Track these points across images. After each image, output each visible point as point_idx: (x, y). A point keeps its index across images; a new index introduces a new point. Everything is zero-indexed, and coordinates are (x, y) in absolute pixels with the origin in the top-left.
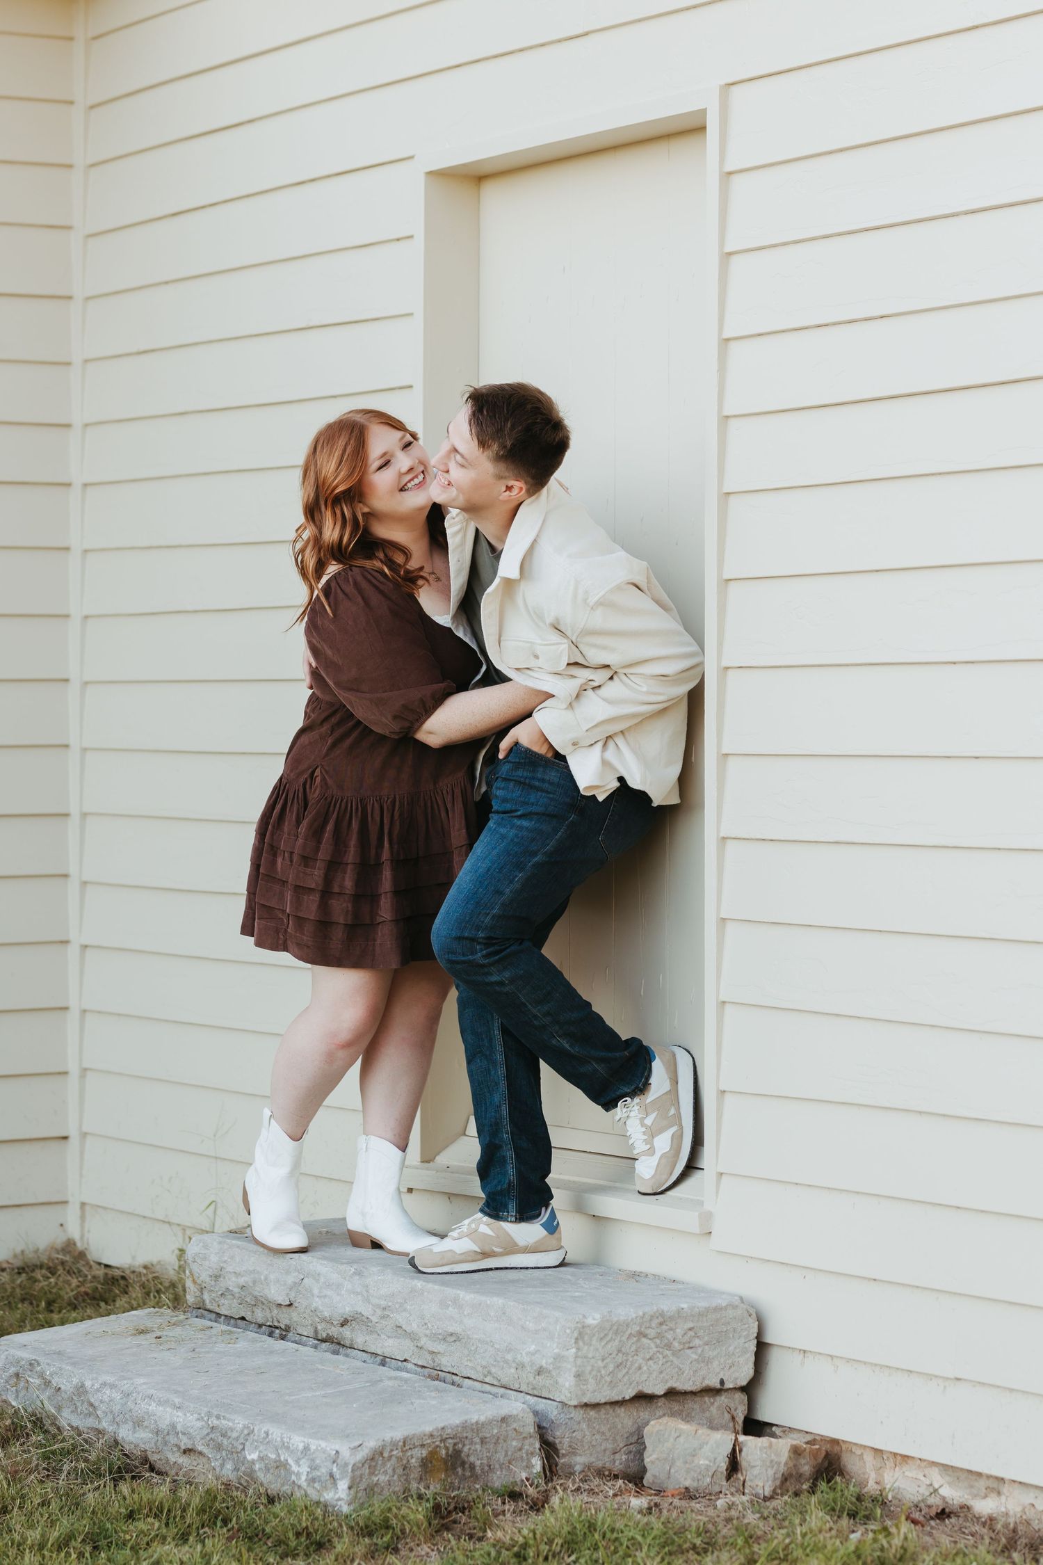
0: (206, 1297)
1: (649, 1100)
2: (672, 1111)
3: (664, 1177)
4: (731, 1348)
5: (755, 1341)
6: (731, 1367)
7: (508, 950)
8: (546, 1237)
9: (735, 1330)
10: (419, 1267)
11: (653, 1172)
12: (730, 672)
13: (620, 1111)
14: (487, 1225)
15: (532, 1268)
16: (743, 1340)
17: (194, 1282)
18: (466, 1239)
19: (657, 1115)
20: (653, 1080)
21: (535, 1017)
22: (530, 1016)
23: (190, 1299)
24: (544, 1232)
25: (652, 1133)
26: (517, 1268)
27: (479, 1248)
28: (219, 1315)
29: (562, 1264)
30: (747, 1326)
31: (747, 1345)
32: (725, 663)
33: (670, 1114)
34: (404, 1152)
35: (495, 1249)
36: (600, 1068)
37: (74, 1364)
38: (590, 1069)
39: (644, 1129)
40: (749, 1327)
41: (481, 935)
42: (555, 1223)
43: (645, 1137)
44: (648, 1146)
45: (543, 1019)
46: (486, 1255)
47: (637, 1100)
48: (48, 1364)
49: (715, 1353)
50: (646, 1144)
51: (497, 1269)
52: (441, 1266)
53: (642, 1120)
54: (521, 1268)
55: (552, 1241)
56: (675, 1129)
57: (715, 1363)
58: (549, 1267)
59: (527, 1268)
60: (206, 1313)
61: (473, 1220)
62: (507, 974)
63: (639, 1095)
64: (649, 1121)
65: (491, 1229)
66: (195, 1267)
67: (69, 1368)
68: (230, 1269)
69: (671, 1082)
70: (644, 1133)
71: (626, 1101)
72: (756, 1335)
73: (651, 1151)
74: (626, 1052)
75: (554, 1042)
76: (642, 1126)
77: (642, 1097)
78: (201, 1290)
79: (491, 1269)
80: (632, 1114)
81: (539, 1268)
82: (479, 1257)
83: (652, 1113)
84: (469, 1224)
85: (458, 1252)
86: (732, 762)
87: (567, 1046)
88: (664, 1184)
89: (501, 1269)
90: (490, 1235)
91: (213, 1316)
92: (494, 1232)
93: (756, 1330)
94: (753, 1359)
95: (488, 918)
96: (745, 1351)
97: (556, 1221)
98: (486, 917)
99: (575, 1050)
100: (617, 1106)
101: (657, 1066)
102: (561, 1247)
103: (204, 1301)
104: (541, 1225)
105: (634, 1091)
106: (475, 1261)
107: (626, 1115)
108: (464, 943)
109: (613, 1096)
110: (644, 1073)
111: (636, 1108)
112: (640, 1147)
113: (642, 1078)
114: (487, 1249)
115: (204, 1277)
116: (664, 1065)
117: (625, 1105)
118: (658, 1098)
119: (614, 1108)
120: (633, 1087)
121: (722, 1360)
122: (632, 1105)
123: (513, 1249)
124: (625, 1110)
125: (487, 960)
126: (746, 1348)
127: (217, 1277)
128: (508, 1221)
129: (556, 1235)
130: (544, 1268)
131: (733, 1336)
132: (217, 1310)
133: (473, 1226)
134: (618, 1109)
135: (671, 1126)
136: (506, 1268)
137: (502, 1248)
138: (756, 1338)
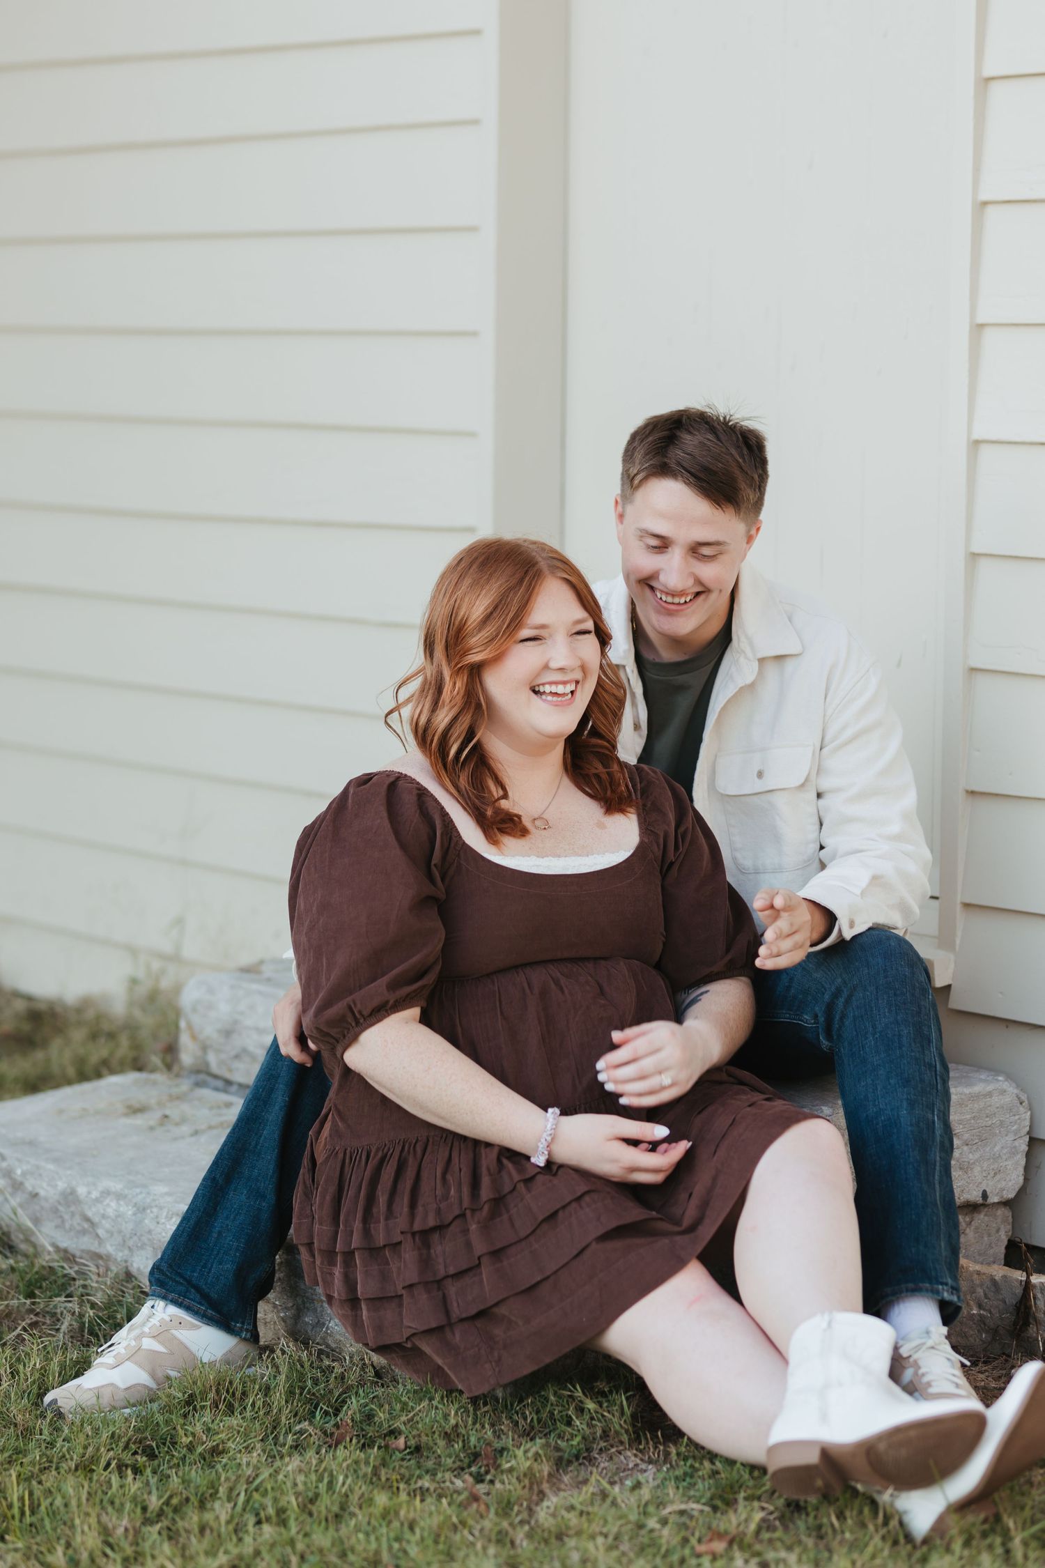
0: (212, 1059)
4: (997, 1148)
5: (1027, 1139)
6: (995, 1174)
9: (1002, 1123)
12: (990, 210)
16: (1011, 1137)
17: (194, 1037)
23: (187, 1057)
28: (228, 1083)
30: (1017, 1117)
31: (1017, 1143)
32: (984, 197)
37: (56, 1161)
40: (1019, 1119)
48: (19, 1160)
49: (977, 1155)
57: (977, 1170)
60: (209, 1079)
66: (196, 1020)
67: (51, 1167)
68: (249, 1022)
72: (1027, 1129)
78: (204, 1048)
86: (990, 335)
91: (220, 1084)
93: (1027, 1123)
94: (1023, 1162)
96: (1013, 1152)
103: (207, 1064)
115: (209, 1031)
121: (985, 1165)
126: (1015, 1147)
127: (228, 1033)
131: (1000, 1132)
132: (228, 1075)
138: (1028, 1133)
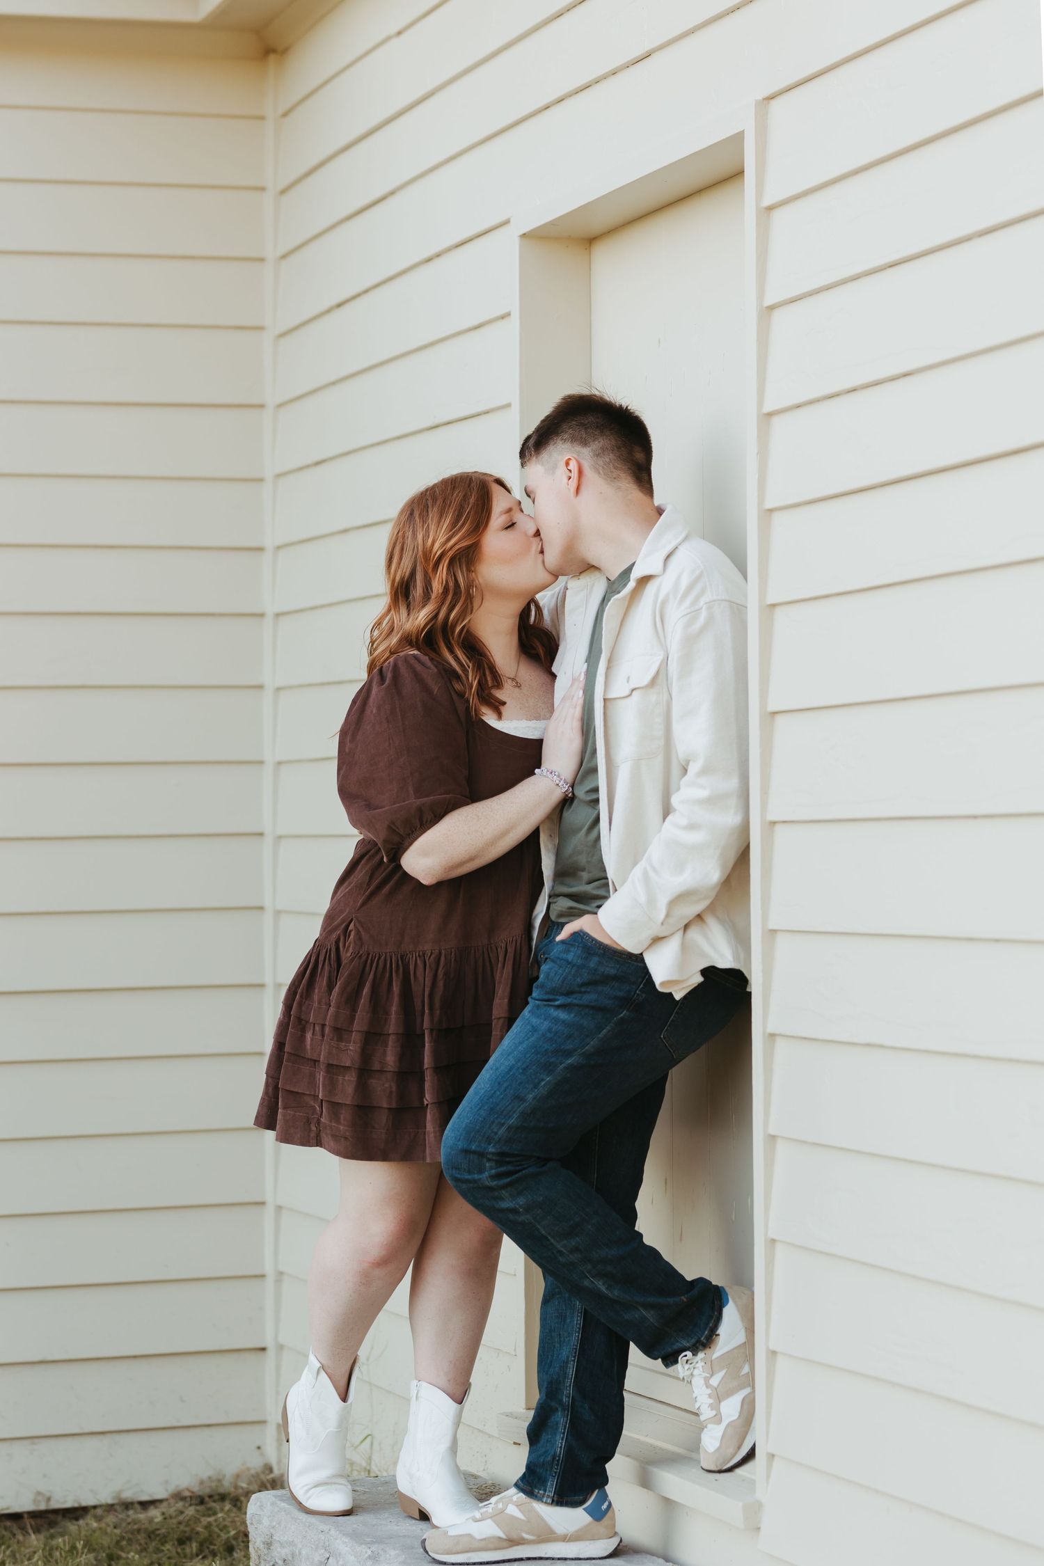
1: (715, 1356)
2: (746, 1369)
3: (731, 1450)
7: (520, 1174)
8: (590, 1524)
10: (430, 1553)
11: (717, 1444)
12: (776, 827)
13: (681, 1368)
14: (517, 1506)
15: (572, 1559)
17: (253, 1548)
18: (489, 1521)
19: (725, 1374)
20: (723, 1330)
21: (560, 1253)
22: (555, 1252)
24: (587, 1519)
25: (719, 1396)
26: (553, 1559)
27: (506, 1535)
29: (615, 1554)
32: (770, 816)
33: (742, 1373)
34: (460, 1402)
35: (526, 1536)
36: (650, 1316)
38: (637, 1316)
39: (709, 1391)
41: (491, 1149)
42: (604, 1507)
43: (711, 1401)
44: (714, 1413)
45: (571, 1256)
46: (513, 1542)
47: (701, 1355)
50: (712, 1410)
51: (529, 1559)
52: (455, 1553)
53: (707, 1380)
54: (559, 1559)
55: (601, 1527)
56: (747, 1391)
58: (594, 1559)
59: (566, 1559)
61: (501, 1498)
62: (521, 1201)
63: (702, 1350)
64: (715, 1381)
65: (520, 1510)
68: (276, 1536)
69: (746, 1332)
70: (710, 1396)
71: (686, 1356)
73: (718, 1419)
74: (683, 1298)
75: (586, 1283)
76: (707, 1387)
77: (708, 1351)
78: (259, 1558)
79: (521, 1559)
80: (696, 1372)
81: (580, 1559)
82: (505, 1544)
83: (720, 1371)
84: (497, 1503)
85: (478, 1536)
86: (778, 938)
87: (603, 1289)
88: (729, 1462)
89: (535, 1559)
90: (521, 1519)
92: (525, 1516)
95: (503, 1129)
97: (607, 1503)
98: (500, 1128)
99: (615, 1293)
100: (676, 1362)
101: (730, 1313)
102: (616, 1534)
104: (584, 1509)
105: (694, 1345)
106: (500, 1549)
107: (688, 1373)
108: (471, 1158)
109: (670, 1350)
110: (707, 1324)
111: (700, 1364)
112: (707, 1413)
113: (705, 1329)
114: (514, 1536)
116: (738, 1310)
117: (687, 1361)
118: (728, 1352)
119: (672, 1365)
120: (693, 1341)
122: (695, 1361)
123: (548, 1536)
124: (687, 1366)
125: (495, 1183)
128: (543, 1502)
129: (606, 1521)
130: (587, 1559)
133: (500, 1506)
134: (679, 1366)
135: (745, 1387)
136: (541, 1558)
137: (533, 1535)
